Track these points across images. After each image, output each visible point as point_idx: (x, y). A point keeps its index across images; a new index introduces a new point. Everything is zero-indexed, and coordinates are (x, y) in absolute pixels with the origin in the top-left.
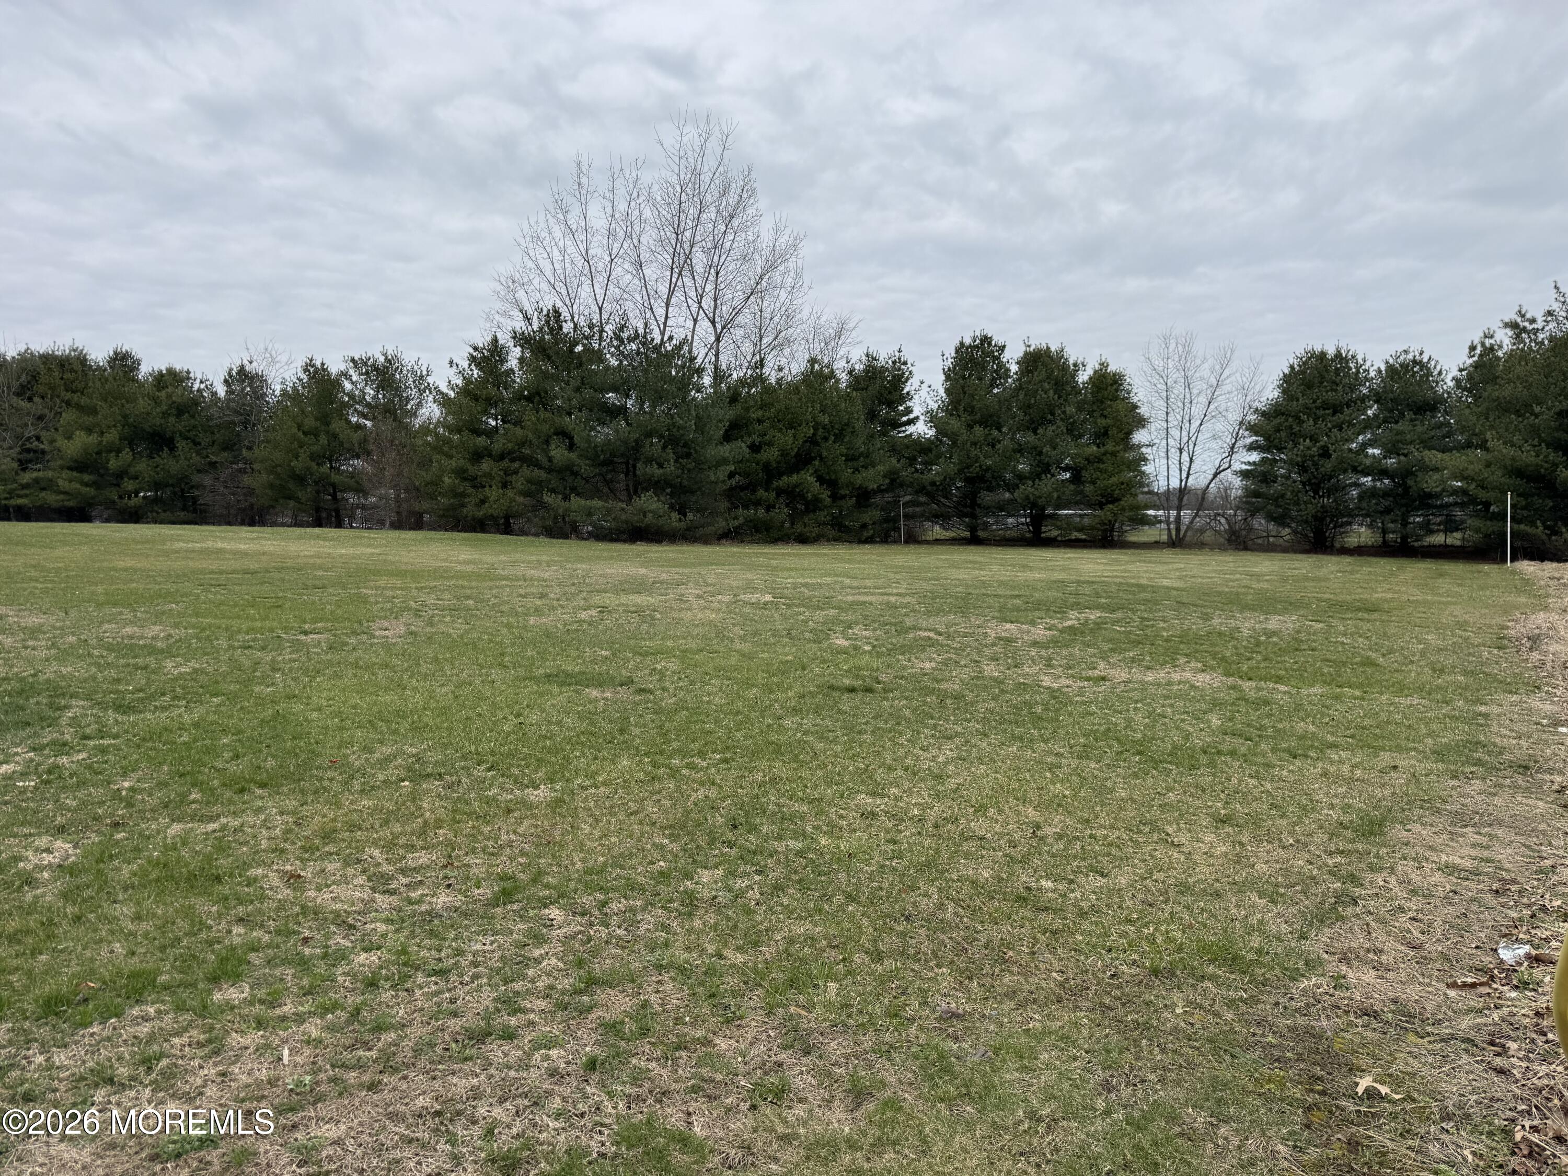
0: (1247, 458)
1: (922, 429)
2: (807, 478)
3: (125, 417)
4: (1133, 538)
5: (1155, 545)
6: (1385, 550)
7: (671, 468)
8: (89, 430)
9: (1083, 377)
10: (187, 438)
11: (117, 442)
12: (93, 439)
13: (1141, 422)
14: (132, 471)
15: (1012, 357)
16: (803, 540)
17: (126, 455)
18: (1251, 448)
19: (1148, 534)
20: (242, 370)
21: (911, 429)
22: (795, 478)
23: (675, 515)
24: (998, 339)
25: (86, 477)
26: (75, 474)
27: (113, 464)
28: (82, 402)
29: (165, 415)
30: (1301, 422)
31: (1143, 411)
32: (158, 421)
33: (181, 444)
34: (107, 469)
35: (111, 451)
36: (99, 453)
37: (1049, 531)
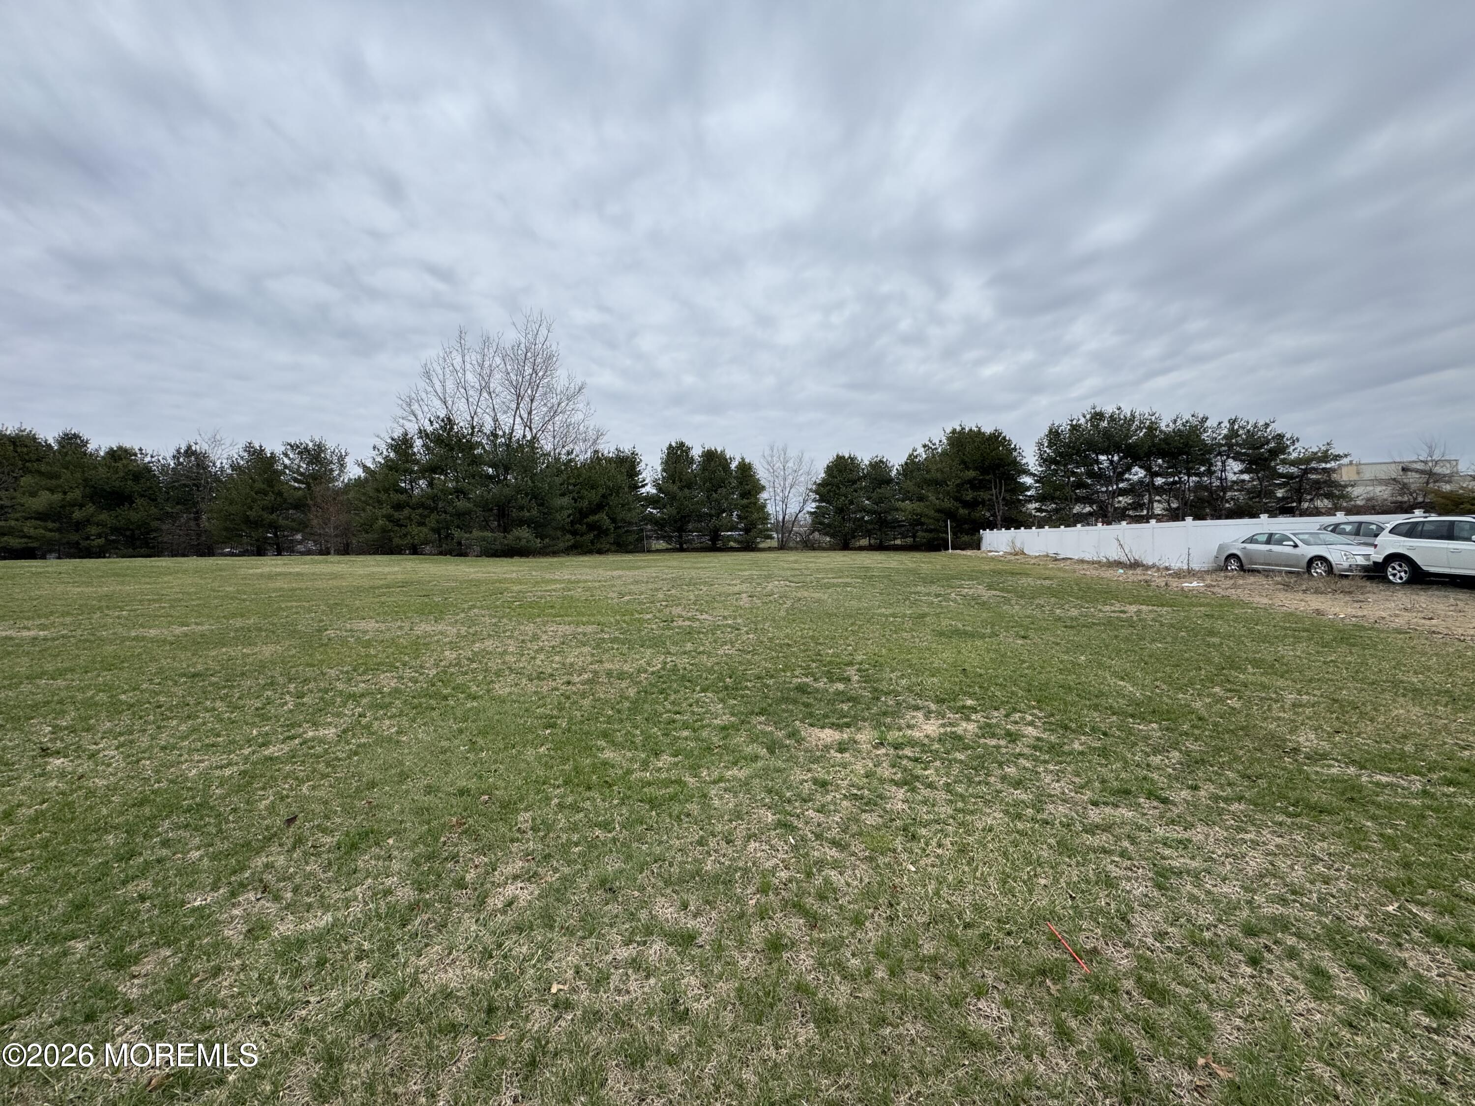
0: (811, 507)
1: (649, 489)
2: (602, 518)
3: (85, 480)
4: (762, 546)
5: (770, 549)
6: (871, 548)
7: (535, 512)
8: (52, 491)
9: (733, 466)
10: (142, 496)
11: (80, 498)
12: (57, 497)
13: (763, 488)
14: (95, 519)
15: (696, 453)
16: (600, 552)
17: (90, 508)
18: (814, 500)
19: (768, 543)
20: (189, 447)
21: (643, 490)
22: (597, 517)
23: (539, 540)
24: (688, 443)
25: (50, 525)
26: (39, 522)
27: (77, 515)
28: (43, 469)
29: (124, 479)
30: (839, 488)
31: (763, 482)
32: (117, 484)
33: (139, 501)
34: (70, 518)
35: (74, 506)
36: (63, 507)
37: (719, 544)
